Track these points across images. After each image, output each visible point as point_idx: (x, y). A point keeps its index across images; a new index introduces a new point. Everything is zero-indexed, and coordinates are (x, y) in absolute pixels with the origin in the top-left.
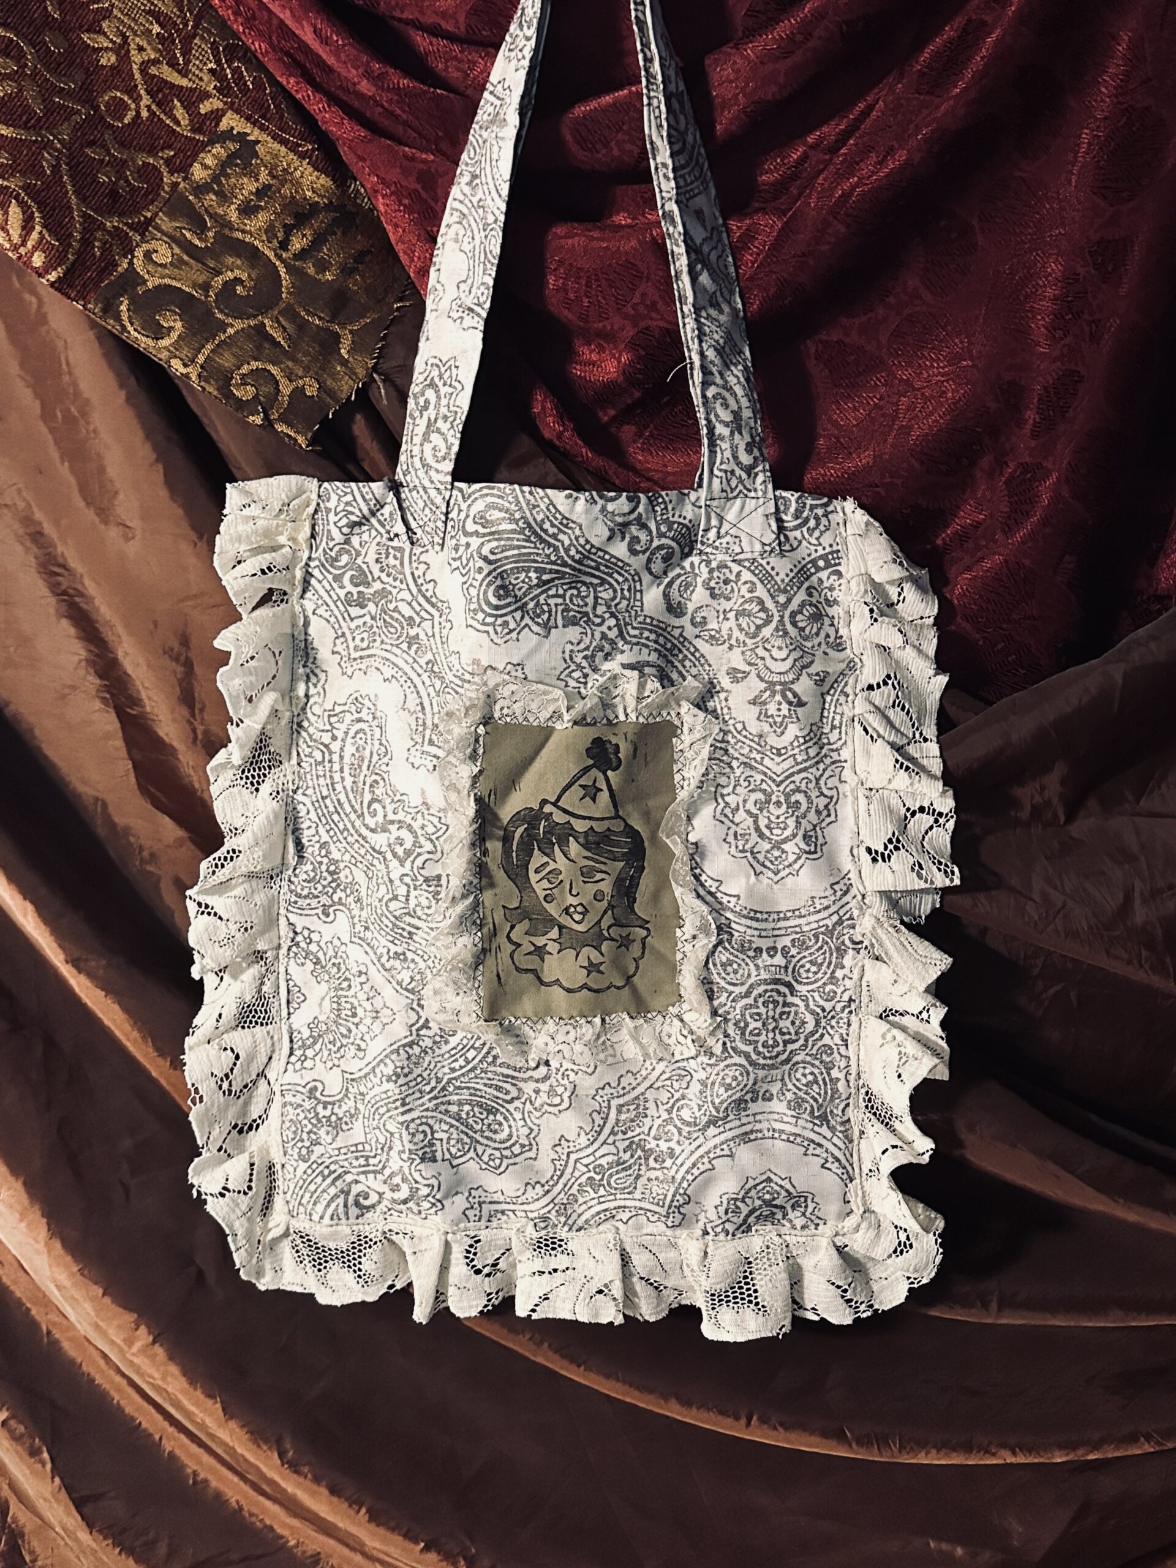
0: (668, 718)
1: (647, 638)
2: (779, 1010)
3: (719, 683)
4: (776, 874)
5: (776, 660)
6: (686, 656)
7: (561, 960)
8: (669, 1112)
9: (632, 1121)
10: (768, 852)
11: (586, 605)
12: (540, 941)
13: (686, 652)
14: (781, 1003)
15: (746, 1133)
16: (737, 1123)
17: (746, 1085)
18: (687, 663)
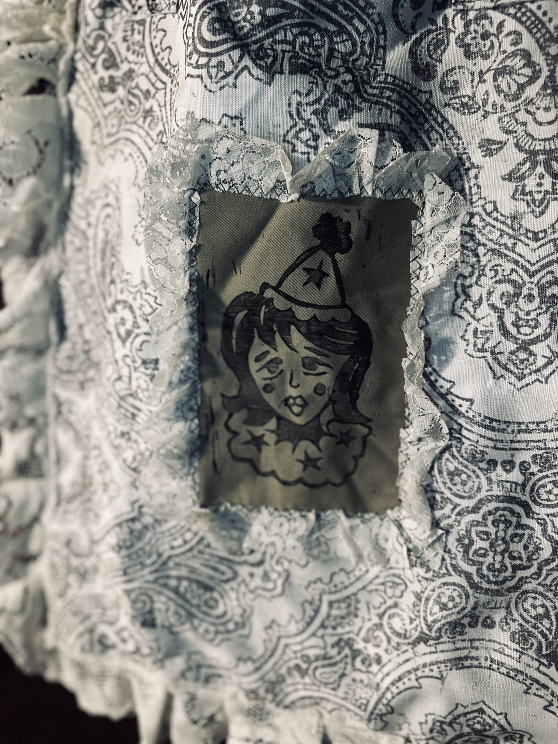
0: (409, 196)
1: (389, 98)
2: (510, 531)
3: (469, 158)
4: (520, 379)
5: (541, 124)
6: (432, 127)
7: (279, 451)
8: (381, 616)
9: (343, 618)
10: (512, 353)
11: (319, 55)
12: (259, 431)
13: (432, 122)
14: (514, 524)
15: (460, 659)
16: (451, 646)
17: (463, 609)
18: (434, 135)
